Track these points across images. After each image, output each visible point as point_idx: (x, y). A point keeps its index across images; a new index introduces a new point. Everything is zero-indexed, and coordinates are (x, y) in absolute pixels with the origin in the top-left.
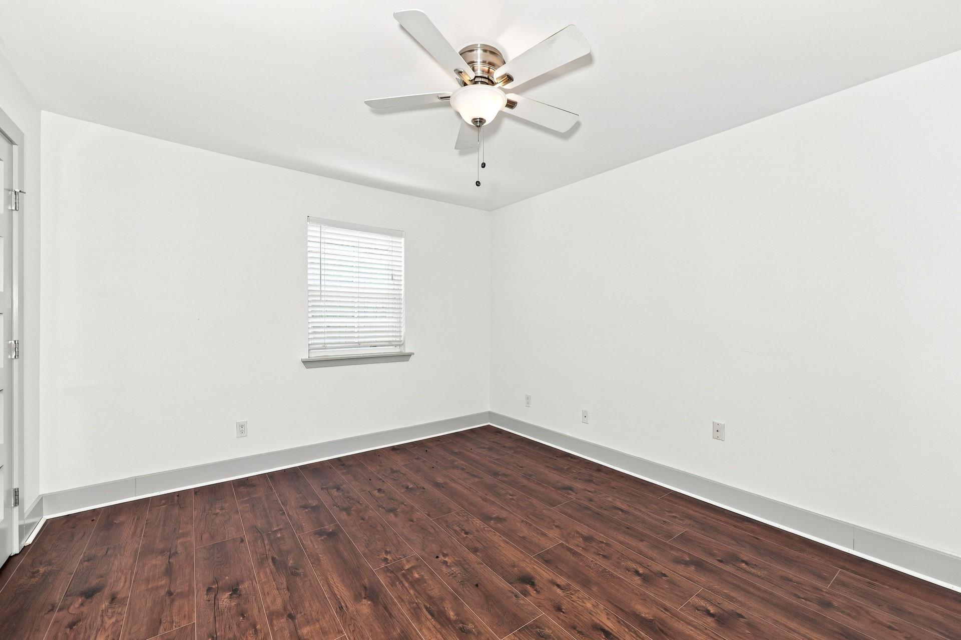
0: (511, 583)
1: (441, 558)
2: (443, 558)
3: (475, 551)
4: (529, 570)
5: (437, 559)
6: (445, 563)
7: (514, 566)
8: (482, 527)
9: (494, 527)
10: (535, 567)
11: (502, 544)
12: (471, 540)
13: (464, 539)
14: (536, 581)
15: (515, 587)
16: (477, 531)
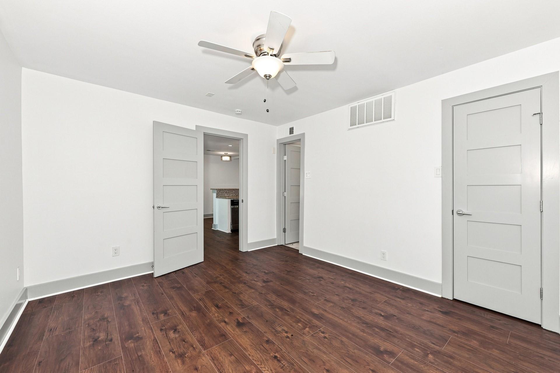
0: (249, 323)
1: (289, 335)
2: (288, 335)
3: (268, 342)
4: (237, 330)
5: (292, 334)
6: (286, 332)
7: (246, 332)
8: (263, 366)
9: (252, 366)
10: (233, 332)
11: (249, 348)
12: (272, 351)
13: (277, 351)
14: (236, 324)
15: (248, 321)
16: (267, 360)
